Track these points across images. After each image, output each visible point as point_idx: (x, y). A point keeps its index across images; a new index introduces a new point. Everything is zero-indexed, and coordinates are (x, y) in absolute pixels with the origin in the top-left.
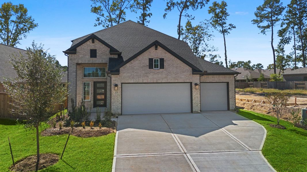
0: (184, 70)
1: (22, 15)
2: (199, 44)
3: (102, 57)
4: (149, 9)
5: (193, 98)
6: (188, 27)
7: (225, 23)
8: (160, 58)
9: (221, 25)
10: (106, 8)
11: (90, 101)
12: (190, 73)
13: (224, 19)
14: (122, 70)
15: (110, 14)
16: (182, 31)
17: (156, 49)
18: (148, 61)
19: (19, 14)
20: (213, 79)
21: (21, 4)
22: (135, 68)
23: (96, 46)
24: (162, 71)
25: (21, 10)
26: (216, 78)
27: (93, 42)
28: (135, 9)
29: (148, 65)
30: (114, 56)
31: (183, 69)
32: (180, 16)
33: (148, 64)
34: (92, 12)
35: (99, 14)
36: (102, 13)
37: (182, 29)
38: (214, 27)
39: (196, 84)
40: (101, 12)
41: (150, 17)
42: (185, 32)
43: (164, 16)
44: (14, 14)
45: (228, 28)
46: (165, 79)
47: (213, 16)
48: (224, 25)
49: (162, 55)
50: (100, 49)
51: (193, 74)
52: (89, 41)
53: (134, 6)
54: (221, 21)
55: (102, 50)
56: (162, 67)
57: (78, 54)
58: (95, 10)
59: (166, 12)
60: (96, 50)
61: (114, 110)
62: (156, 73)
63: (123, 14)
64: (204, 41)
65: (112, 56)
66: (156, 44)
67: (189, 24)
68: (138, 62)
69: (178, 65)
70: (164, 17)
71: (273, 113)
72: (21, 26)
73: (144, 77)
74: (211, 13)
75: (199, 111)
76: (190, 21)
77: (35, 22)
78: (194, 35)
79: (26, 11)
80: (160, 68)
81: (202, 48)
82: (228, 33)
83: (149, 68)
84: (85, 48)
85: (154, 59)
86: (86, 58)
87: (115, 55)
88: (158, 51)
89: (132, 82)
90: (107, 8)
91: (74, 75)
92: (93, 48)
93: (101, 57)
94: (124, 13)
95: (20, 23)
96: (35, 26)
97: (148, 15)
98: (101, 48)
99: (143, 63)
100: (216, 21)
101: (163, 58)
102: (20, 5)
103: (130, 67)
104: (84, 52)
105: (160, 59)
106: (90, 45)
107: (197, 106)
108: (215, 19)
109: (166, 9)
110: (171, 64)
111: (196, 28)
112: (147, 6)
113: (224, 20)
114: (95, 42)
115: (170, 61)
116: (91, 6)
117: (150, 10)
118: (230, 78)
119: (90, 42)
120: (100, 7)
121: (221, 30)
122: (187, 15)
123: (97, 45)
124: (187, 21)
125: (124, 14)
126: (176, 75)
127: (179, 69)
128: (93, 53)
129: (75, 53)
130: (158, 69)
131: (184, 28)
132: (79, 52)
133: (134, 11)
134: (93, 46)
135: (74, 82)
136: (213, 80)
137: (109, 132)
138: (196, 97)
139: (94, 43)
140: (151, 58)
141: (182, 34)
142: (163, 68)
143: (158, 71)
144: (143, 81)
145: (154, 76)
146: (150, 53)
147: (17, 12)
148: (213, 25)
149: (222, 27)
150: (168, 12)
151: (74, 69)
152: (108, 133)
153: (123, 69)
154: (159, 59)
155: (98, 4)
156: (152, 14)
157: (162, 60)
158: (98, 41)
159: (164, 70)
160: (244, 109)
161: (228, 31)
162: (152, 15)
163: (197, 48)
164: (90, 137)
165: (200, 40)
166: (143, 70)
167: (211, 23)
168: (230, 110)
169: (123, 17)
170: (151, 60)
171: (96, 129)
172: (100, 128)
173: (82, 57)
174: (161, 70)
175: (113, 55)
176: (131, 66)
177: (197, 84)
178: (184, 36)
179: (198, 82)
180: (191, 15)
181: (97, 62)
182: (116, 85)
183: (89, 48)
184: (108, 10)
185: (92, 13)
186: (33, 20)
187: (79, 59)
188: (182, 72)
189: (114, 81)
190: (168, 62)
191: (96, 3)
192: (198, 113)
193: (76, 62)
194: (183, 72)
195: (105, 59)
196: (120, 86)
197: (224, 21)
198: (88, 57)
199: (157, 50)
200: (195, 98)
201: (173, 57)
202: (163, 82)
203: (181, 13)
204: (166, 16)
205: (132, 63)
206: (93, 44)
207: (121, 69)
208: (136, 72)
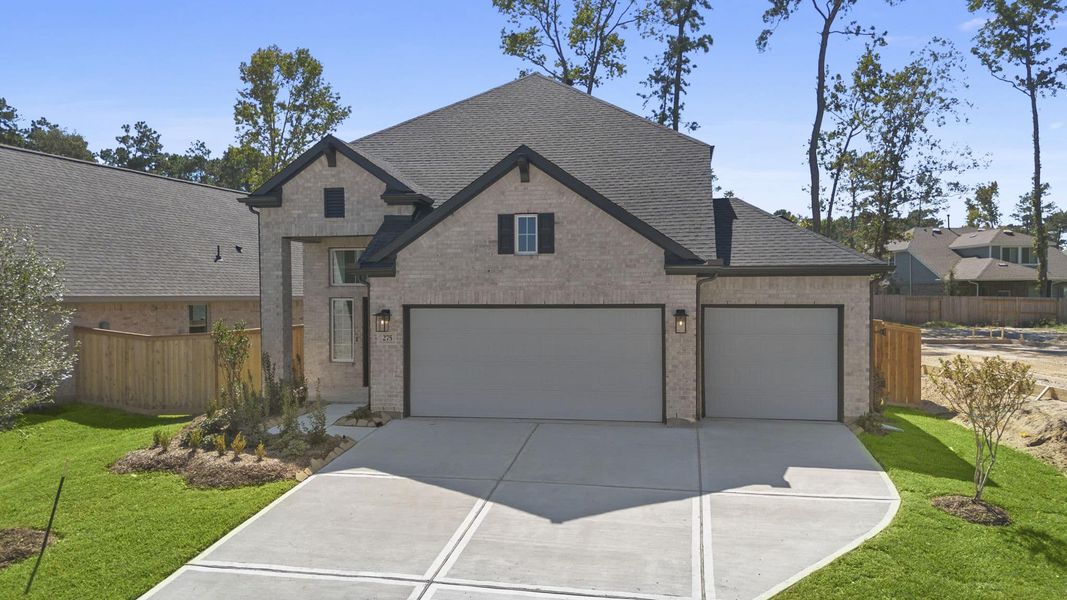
0: (633, 257)
1: (306, 85)
2: (907, 141)
3: (362, 214)
4: (702, 19)
5: (669, 367)
6: (864, 79)
7: (1046, 46)
8: (538, 211)
9: (1026, 55)
10: (548, 33)
11: (353, 364)
12: (655, 270)
13: (1042, 26)
14: (404, 260)
15: (560, 53)
16: (840, 95)
17: (525, 179)
18: (496, 224)
19: (298, 82)
20: (771, 292)
21: (301, 48)
22: (449, 251)
23: (342, 175)
24: (549, 262)
25: (305, 66)
26: (787, 289)
27: (332, 163)
28: (658, 27)
29: (494, 241)
30: (400, 210)
31: (630, 253)
32: (825, 34)
33: (494, 236)
34: (506, 55)
35: (531, 57)
36: (537, 54)
37: (839, 88)
38: (990, 67)
39: (681, 314)
40: (536, 48)
41: (706, 50)
42: (849, 98)
43: (763, 39)
44: (284, 82)
45: (1054, 65)
46: (559, 292)
47: (992, 21)
48: (1039, 57)
49: (549, 201)
50: (356, 187)
51: (668, 273)
52: (321, 162)
53: (653, 13)
54: (1023, 41)
55: (362, 191)
56: (547, 245)
57: (286, 205)
58: (516, 44)
59: (767, 26)
60: (340, 192)
61: (381, 400)
62: (523, 268)
63: (615, 48)
64: (925, 131)
65: (398, 211)
66: (524, 161)
67: (869, 66)
68: (458, 229)
69: (608, 239)
70: (760, 44)
71: (1053, 445)
72: (306, 119)
73: (482, 284)
74: (983, 9)
75: (693, 420)
76: (874, 53)
77: (342, 104)
78: (890, 104)
79: (315, 70)
80: (541, 251)
81: (921, 158)
82: (1056, 87)
83: (499, 253)
84: (306, 185)
85: (517, 218)
86: (312, 218)
87: (403, 207)
88: (533, 188)
89: (440, 303)
90: (552, 33)
91: (277, 277)
92: (332, 183)
93: (358, 214)
94: (621, 45)
95: (301, 109)
96: (345, 114)
97: (698, 45)
98: (357, 183)
99: (478, 233)
100: (1004, 43)
101: (550, 211)
102: (300, 53)
103: (431, 247)
104: (307, 200)
105: (541, 216)
106: (324, 173)
107: (684, 398)
108: (997, 32)
109: (767, 12)
110: (583, 236)
111: (902, 80)
112: (694, 8)
113: (1039, 31)
114: (338, 163)
115: (579, 222)
116: (503, 32)
117: (703, 24)
118: (850, 286)
119: (321, 165)
120: (533, 32)
121: (1024, 76)
122: (853, 28)
123: (345, 175)
124: (864, 52)
125: (620, 50)
126: (599, 275)
127: (612, 253)
128: (334, 203)
129: (278, 204)
130: (531, 256)
131: (849, 82)
132: (292, 200)
133: (653, 33)
134: (333, 176)
135: (277, 299)
136: (770, 296)
137: (279, 477)
138: (681, 363)
139: (335, 166)
140: (504, 211)
141: (838, 107)
142: (551, 250)
143: (531, 262)
144: (477, 299)
145: (518, 280)
146: (503, 193)
147: (289, 74)
148: (985, 59)
149: (1030, 63)
150: (778, 24)
151: (276, 258)
152: (271, 481)
153: (408, 256)
154: (536, 216)
155: (526, 23)
156: (712, 37)
157: (547, 221)
158: (346, 158)
159: (556, 258)
160: (956, 420)
161: (1057, 80)
162: (711, 42)
163: (897, 159)
164: (213, 486)
165: (911, 128)
166: (477, 259)
167: (975, 51)
168: (845, 421)
169: (616, 60)
170: (505, 222)
171: (248, 460)
172: (260, 460)
173: (299, 215)
174: (544, 257)
175: (396, 207)
176: (434, 243)
177: (684, 311)
178: (847, 115)
179: (689, 303)
180: (873, 28)
181: (347, 232)
182: (385, 314)
183: (322, 185)
184: (555, 38)
185: (508, 56)
186: (335, 96)
187: (291, 223)
188: (624, 266)
189: (378, 298)
190: (568, 227)
191: (518, 19)
192: (685, 424)
193: (282, 232)
194: (627, 266)
195: (370, 221)
196: (397, 316)
197: (1041, 35)
198: (316, 215)
199: (528, 181)
200: (675, 366)
201: (590, 209)
202: (551, 303)
203: (829, 21)
204: (770, 39)
205: (438, 235)
206: (334, 171)
207: (401, 255)
208: (452, 268)
